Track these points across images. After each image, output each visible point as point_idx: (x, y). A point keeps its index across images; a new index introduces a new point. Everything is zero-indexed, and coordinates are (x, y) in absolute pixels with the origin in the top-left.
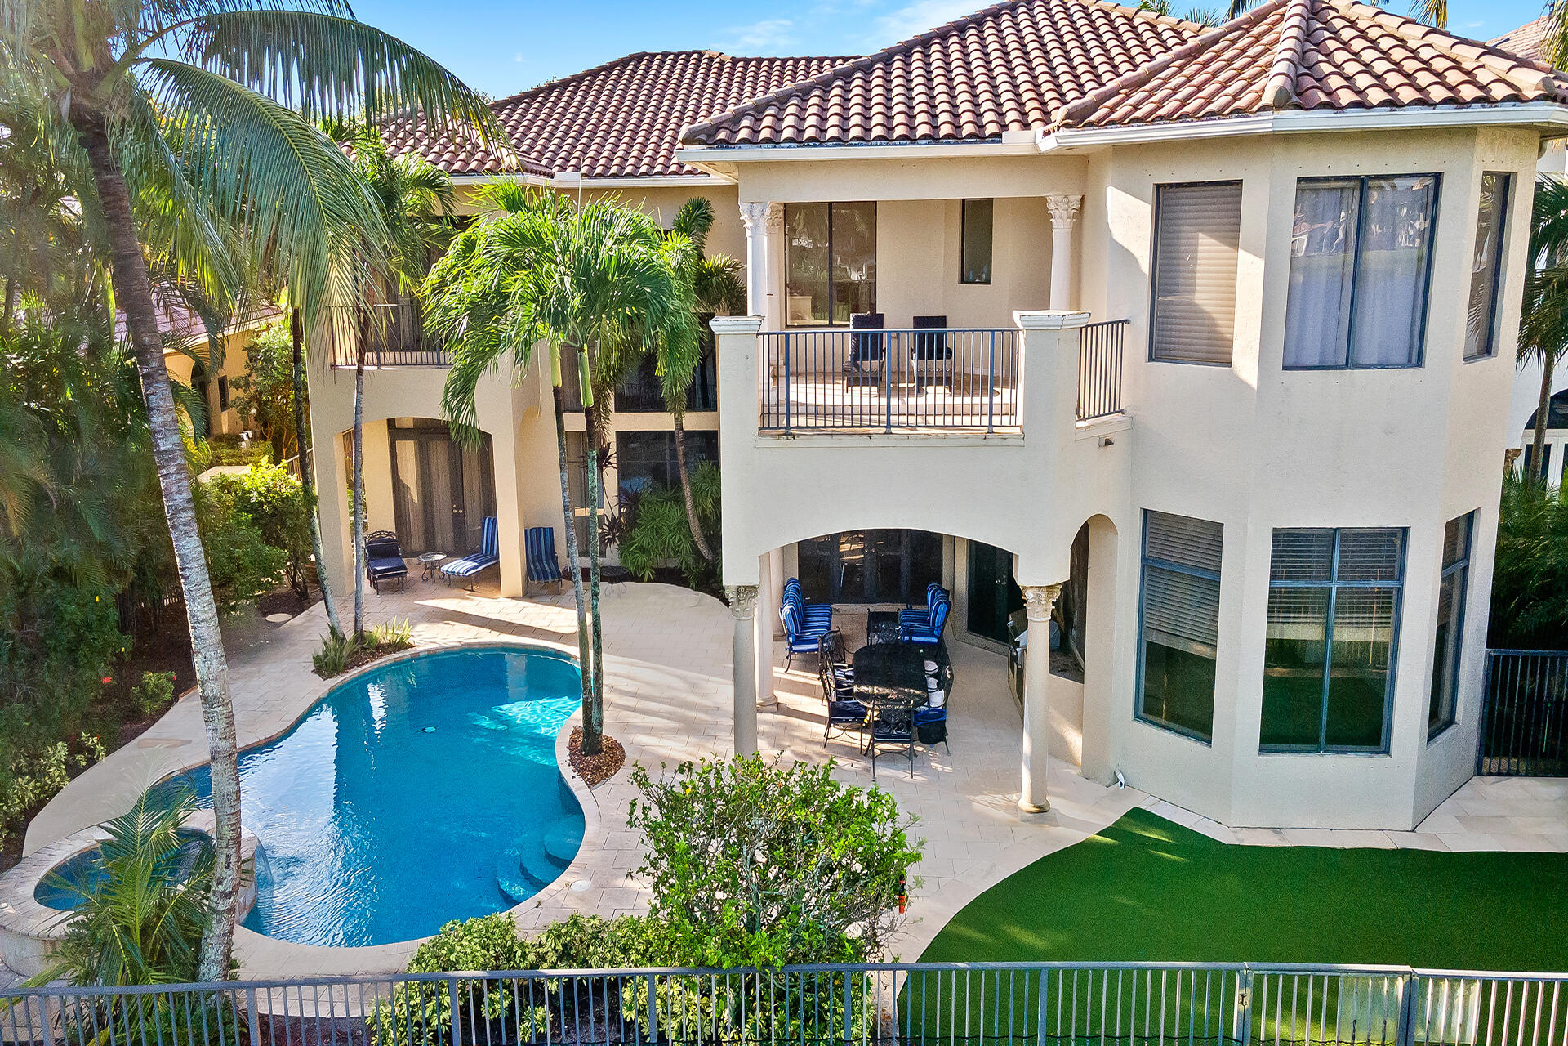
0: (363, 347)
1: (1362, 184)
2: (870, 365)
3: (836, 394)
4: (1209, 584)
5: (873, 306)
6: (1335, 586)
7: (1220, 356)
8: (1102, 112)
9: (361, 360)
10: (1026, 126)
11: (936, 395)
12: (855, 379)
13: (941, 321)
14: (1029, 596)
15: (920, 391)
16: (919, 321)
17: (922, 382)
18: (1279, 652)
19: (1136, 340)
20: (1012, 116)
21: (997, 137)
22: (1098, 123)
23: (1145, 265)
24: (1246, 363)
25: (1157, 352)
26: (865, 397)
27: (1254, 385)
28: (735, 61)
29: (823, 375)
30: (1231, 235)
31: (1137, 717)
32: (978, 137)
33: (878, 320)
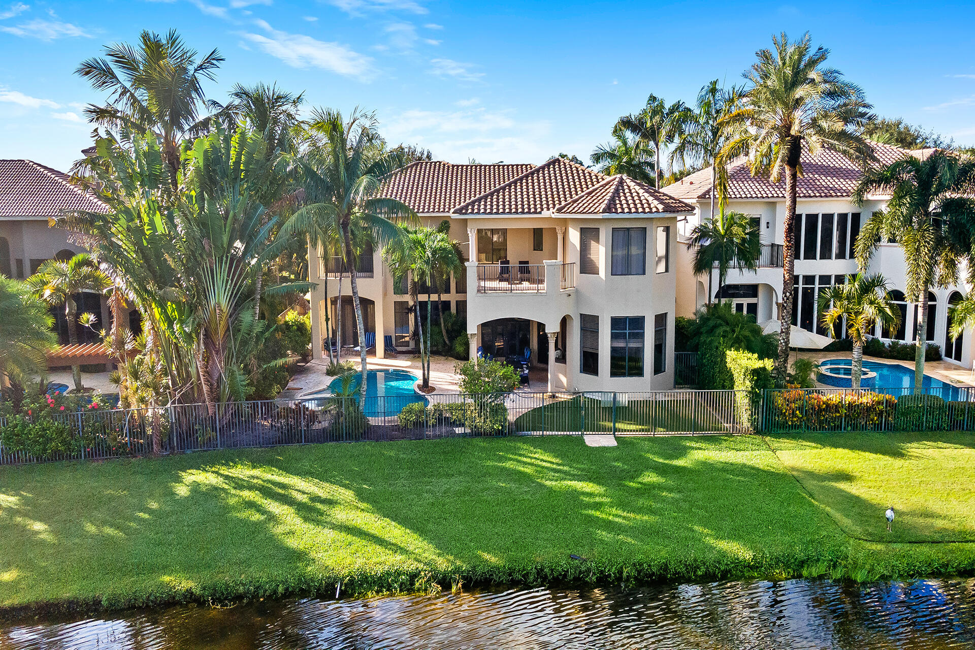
0: (327, 271)
1: (628, 229)
2: (505, 276)
3: (495, 284)
4: (596, 332)
5: (506, 257)
6: (627, 332)
7: (596, 272)
8: (566, 209)
9: (326, 275)
10: (548, 209)
11: (526, 284)
12: (501, 280)
13: (527, 262)
14: (549, 335)
15: (520, 283)
16: (521, 263)
17: (522, 280)
18: (614, 350)
19: (577, 268)
20: (545, 206)
21: (540, 213)
22: (564, 212)
23: (579, 248)
24: (602, 273)
25: (583, 271)
26: (504, 285)
27: (604, 278)
28: (453, 166)
29: (491, 279)
30: (597, 241)
31: (581, 372)
32: (535, 212)
33: (508, 262)
